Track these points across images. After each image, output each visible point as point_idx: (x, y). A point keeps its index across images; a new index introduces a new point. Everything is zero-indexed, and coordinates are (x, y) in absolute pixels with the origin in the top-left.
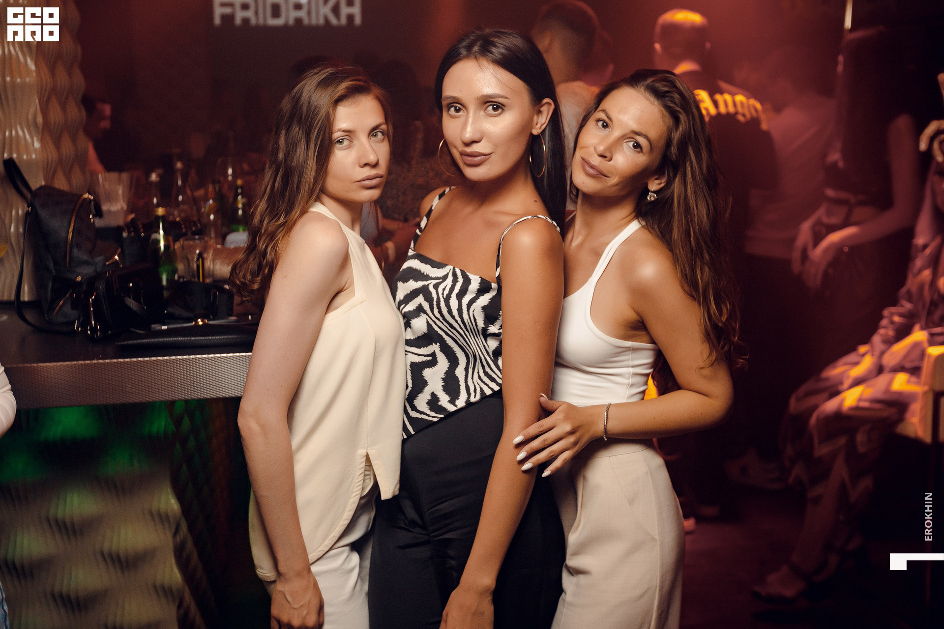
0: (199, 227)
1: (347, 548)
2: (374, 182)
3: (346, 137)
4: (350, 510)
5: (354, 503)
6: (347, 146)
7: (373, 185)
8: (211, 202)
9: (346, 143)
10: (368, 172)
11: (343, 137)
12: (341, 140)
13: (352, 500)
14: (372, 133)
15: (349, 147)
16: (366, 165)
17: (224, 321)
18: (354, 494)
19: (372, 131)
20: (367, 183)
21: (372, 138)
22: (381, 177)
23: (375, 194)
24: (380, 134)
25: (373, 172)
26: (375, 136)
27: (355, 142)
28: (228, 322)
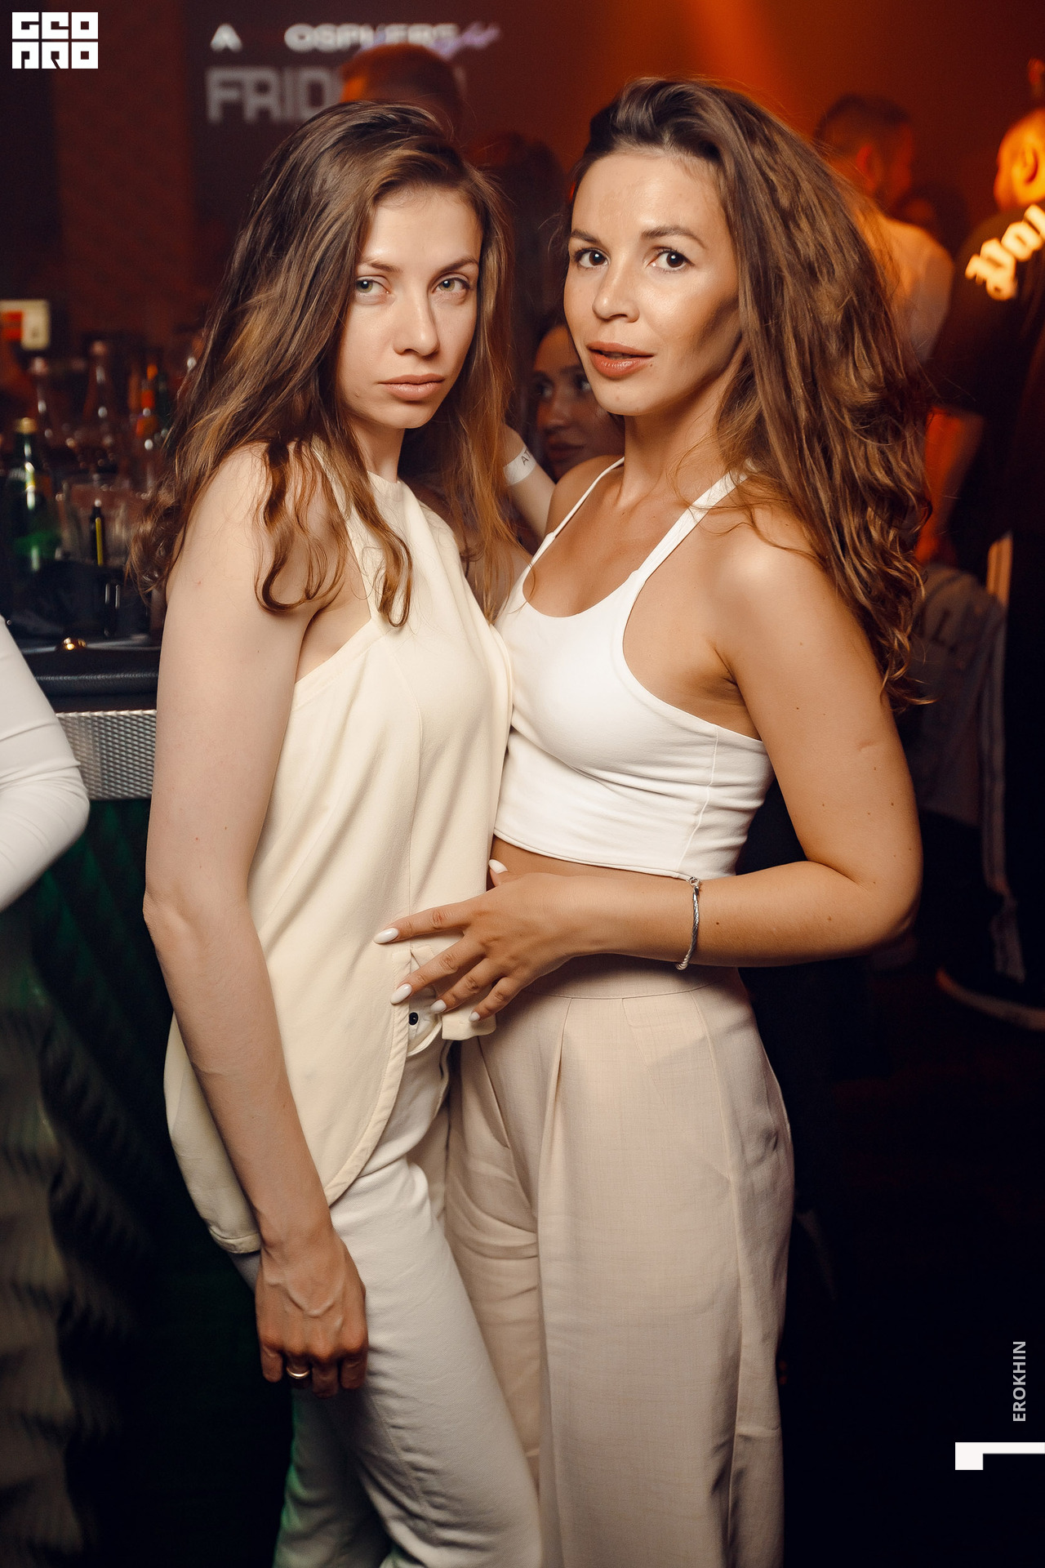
0: (111, 459)
1: (402, 1163)
2: (421, 391)
3: (376, 279)
4: (390, 1087)
5: (395, 1068)
6: (376, 297)
7: (417, 398)
8: (146, 412)
9: (375, 290)
10: (409, 367)
11: (371, 278)
12: (365, 283)
13: (392, 1064)
14: (440, 281)
15: (382, 301)
16: (408, 351)
17: (123, 643)
18: (394, 1051)
19: (441, 277)
20: (405, 389)
21: (438, 289)
22: (440, 381)
23: (417, 417)
24: (457, 287)
25: (423, 370)
26: (447, 286)
27: (397, 293)
28: (133, 646)
